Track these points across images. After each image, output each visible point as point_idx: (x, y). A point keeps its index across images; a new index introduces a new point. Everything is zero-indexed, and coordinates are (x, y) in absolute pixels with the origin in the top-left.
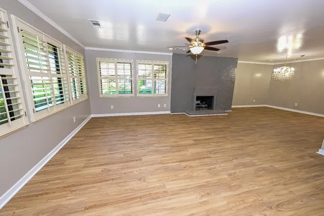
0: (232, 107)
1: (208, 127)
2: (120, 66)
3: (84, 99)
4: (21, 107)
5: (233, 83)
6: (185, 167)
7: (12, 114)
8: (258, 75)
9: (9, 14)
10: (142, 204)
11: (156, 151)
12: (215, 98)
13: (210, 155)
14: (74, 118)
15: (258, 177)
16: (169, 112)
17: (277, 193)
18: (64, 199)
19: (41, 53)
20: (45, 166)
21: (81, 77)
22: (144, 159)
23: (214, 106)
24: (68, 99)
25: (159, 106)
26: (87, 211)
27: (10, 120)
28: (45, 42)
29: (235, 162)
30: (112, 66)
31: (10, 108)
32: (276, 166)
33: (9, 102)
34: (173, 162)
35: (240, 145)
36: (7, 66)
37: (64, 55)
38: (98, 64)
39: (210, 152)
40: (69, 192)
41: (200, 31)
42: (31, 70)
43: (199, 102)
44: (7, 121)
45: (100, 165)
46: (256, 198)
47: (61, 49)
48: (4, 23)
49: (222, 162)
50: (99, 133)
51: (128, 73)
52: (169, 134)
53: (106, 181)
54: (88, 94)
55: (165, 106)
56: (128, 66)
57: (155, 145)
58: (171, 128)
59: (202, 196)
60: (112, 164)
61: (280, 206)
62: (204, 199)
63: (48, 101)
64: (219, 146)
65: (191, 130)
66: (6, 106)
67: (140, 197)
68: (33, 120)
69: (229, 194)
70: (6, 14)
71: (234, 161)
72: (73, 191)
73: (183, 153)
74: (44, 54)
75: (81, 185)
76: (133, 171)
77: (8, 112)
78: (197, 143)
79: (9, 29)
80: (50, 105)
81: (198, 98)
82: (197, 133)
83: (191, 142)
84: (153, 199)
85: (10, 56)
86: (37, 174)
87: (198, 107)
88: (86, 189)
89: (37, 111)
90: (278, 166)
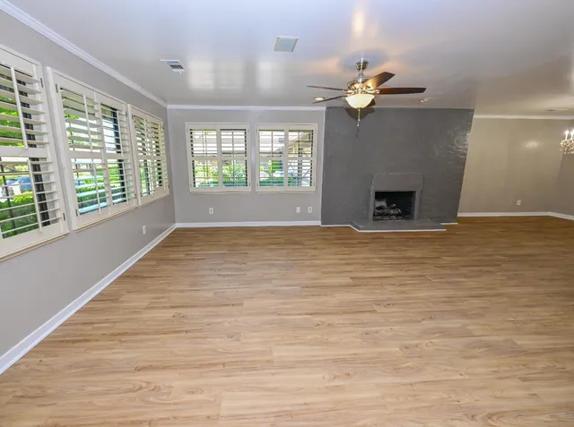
0: (459, 215)
1: (390, 254)
2: (226, 136)
3: (163, 195)
4: (57, 206)
5: (461, 163)
6: (319, 325)
7: (45, 216)
8: (532, 144)
9: (44, 65)
10: (225, 374)
11: (273, 292)
12: (417, 195)
13: (376, 307)
14: (144, 227)
15: (466, 358)
16: (319, 223)
17: (498, 394)
18: (108, 351)
19: (90, 121)
20: (92, 300)
21: (159, 158)
22: (247, 303)
23: (416, 212)
24: (133, 195)
25: (298, 210)
26: (137, 373)
27: (40, 225)
28: (97, 104)
29: (428, 324)
30: (212, 135)
31: (43, 207)
32: (519, 343)
33: (41, 197)
34: (299, 314)
35: (452, 293)
36: (41, 144)
37: (128, 122)
38: (188, 134)
39: (378, 303)
40: (118, 342)
41: (365, 63)
42: (76, 149)
43: (383, 203)
44: (37, 227)
45: (172, 307)
46: (445, 396)
47: (124, 113)
48: (36, 81)
49: (397, 323)
50: (182, 256)
51: (240, 147)
52: (308, 263)
53: (175, 332)
54: (170, 186)
55: (310, 209)
56: (240, 136)
57: (274, 281)
58: (314, 252)
59: (335, 377)
60: (192, 306)
61: (495, 418)
62: (337, 383)
63: (98, 199)
64: (404, 292)
65: (354, 259)
66: (36, 203)
67: (224, 364)
68: (75, 227)
69: (390, 380)
70: (40, 67)
71: (424, 322)
72: (124, 342)
73: (322, 299)
74: (95, 122)
75: (137, 334)
76: (223, 322)
77: (38, 213)
78: (356, 283)
79: (43, 90)
80: (103, 204)
81: (379, 196)
82: (363, 264)
83: (346, 280)
84: (244, 369)
85: (44, 129)
86: (78, 311)
87: (379, 215)
88: (142, 341)
89: (81, 214)
90: (524, 341)
